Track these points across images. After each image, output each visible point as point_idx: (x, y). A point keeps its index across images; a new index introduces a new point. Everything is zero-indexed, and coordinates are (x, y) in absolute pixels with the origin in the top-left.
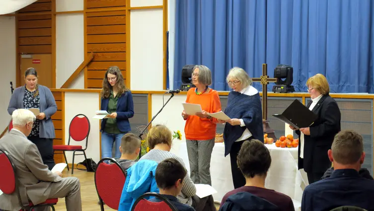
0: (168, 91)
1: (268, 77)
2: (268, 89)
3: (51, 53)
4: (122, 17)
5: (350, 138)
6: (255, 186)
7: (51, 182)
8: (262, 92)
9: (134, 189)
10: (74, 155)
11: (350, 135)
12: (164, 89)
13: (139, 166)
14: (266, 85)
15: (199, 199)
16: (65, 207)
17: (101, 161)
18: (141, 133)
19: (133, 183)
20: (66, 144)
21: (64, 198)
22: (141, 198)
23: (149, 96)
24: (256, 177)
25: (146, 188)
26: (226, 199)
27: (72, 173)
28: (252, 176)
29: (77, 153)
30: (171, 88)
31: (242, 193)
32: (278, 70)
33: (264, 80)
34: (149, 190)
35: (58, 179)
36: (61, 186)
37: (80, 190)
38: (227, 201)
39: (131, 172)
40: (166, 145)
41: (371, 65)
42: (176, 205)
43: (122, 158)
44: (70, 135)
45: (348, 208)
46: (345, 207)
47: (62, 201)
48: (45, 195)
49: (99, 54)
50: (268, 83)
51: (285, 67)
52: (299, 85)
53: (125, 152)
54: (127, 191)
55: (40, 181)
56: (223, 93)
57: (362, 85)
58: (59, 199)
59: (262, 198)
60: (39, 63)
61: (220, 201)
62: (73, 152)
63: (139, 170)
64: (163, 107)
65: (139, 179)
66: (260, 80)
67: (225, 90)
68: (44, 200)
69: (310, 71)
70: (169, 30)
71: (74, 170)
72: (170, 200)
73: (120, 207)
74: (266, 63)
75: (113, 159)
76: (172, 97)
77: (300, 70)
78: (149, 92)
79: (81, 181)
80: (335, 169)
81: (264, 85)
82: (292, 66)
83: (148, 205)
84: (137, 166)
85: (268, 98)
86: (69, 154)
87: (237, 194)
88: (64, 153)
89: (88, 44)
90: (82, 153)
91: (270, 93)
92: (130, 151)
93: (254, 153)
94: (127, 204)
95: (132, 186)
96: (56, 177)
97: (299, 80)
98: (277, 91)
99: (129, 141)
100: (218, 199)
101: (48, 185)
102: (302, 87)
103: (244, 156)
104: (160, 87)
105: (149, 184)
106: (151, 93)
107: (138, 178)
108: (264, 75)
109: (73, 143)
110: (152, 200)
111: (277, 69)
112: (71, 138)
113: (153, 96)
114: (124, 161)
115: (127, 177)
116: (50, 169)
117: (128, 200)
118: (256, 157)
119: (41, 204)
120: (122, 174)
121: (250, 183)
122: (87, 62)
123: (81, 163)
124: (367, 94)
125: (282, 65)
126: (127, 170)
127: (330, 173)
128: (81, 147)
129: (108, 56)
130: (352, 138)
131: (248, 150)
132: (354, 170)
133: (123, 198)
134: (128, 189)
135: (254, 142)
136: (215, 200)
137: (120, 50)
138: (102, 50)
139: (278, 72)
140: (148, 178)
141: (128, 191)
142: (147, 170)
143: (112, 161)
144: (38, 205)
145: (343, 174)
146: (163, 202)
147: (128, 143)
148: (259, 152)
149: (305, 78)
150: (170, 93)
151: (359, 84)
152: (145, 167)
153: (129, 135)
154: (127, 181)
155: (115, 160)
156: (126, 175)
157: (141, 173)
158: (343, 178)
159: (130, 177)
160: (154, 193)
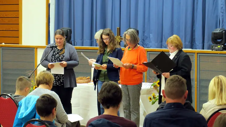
5: (177, 80)
9: (23, 117)
11: (177, 78)
12: (46, 45)
13: (27, 99)
14: (120, 43)
15: (70, 123)
17: (0, 96)
18: (29, 76)
19: (23, 112)
22: (29, 123)
23: (35, 49)
24: (111, 108)
28: (108, 108)
31: (101, 120)
34: (34, 117)
38: (90, 125)
39: (21, 104)
40: (48, 86)
41: (194, 29)
43: (16, 94)
50: (121, 41)
52: (143, 42)
54: (19, 118)
56: (88, 48)
57: (187, 43)
59: (115, 123)
65: (27, 109)
67: (91, 46)
69: (151, 33)
70: (50, 2)
72: (50, 124)
77: (144, 32)
78: (36, 46)
80: (167, 103)
81: (118, 42)
84: (26, 99)
87: (97, 120)
93: (109, 92)
95: (22, 114)
97: (143, 39)
99: (21, 81)
102: (145, 44)
103: (102, 93)
104: (43, 43)
105: (34, 113)
106: (37, 48)
108: (118, 36)
113: (38, 50)
114: (18, 96)
115: (19, 108)
117: (20, 124)
118: (110, 95)
120: (15, 105)
121: (106, 112)
124: (190, 50)
126: (19, 103)
130: (179, 80)
131: (105, 89)
132: (180, 103)
133: (15, 122)
134: (19, 116)
135: (110, 83)
137: (15, 16)
140: (34, 108)
142: (33, 103)
143: (8, 96)
145: (173, 106)
146: (44, 125)
147: (20, 82)
148: (113, 91)
149: (147, 37)
150: (50, 47)
151: (185, 42)
152: (32, 101)
153: (22, 77)
154: (18, 111)
155: (10, 95)
156: (18, 106)
157: (28, 104)
158: (172, 109)
159: (20, 108)
160: (37, 119)
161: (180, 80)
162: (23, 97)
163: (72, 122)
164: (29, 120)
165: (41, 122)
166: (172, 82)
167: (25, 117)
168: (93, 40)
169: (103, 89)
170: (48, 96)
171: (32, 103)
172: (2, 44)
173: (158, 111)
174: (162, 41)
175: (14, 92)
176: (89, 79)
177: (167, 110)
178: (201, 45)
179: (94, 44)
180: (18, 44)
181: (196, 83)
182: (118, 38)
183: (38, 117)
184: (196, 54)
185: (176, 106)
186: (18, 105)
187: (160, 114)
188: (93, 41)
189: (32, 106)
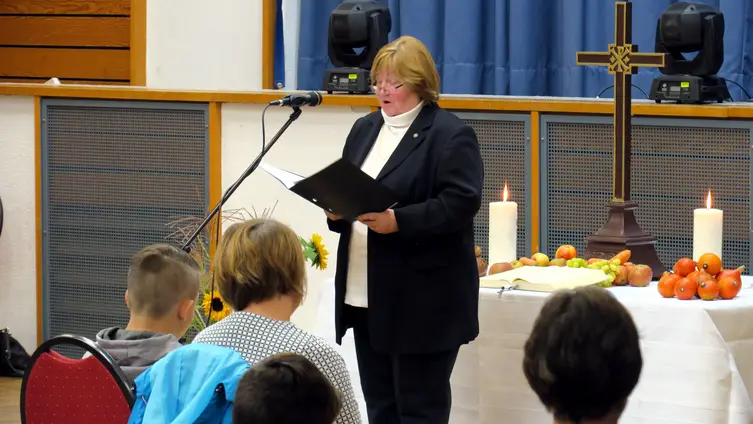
1: (635, 49)
2: (633, 90)
8: (612, 101)
12: (264, 88)
13: (178, 364)
14: (628, 77)
17: (45, 347)
23: (212, 108)
30: (291, 86)
32: (670, 22)
33: (621, 58)
39: (149, 387)
50: (635, 70)
51: (696, 12)
52: (745, 73)
64: (264, 153)
65: (178, 411)
66: (606, 59)
67: (481, 92)
76: (293, 117)
78: (214, 95)
81: (619, 75)
82: (723, 9)
84: (170, 367)
85: (634, 121)
91: (641, 103)
97: (747, 58)
98: (668, 96)
104: (251, 79)
106: (220, 101)
107: (175, 407)
108: (620, 43)
111: (666, 17)
113: (227, 113)
115: (137, 406)
125: (684, 5)
126: (136, 380)
139: (671, 28)
140: (209, 407)
142: (206, 383)
152: (199, 371)
154: (135, 418)
157: (184, 388)
159: (144, 405)
168: (489, 63)
171: (203, 381)
172: (48, 84)
179: (499, 81)
180: (127, 81)
182: (619, 56)
186: (135, 391)
188: (493, 68)
189: (201, 399)
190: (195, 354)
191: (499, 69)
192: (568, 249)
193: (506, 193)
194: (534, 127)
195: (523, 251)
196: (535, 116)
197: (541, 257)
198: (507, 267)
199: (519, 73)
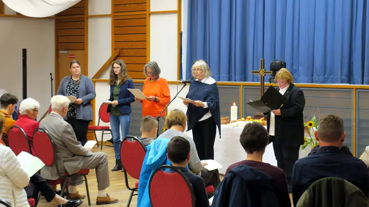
0: (181, 81)
1: (265, 70)
2: (265, 80)
3: (84, 50)
4: (144, 20)
5: (332, 120)
6: (253, 160)
7: (84, 156)
8: (260, 83)
9: (152, 163)
10: (103, 134)
12: (178, 80)
13: (157, 143)
15: (207, 171)
16: (96, 176)
17: (125, 139)
19: (152, 157)
20: (97, 125)
21: (95, 169)
22: (159, 169)
24: (255, 153)
25: (163, 161)
26: (229, 171)
27: (101, 149)
29: (105, 132)
30: (184, 79)
31: (242, 166)
32: (274, 64)
33: (262, 72)
34: (165, 163)
35: (90, 153)
36: (92, 159)
37: (107, 163)
38: (230, 172)
39: (150, 148)
40: (181, 126)
41: (352, 61)
42: (187, 176)
43: (143, 136)
44: (100, 117)
45: (331, 179)
46: (329, 178)
47: (93, 171)
48: (78, 166)
49: (125, 51)
50: (265, 75)
53: (144, 131)
55: (74, 155)
57: (343, 77)
58: (90, 170)
60: (74, 58)
61: (224, 173)
62: (102, 131)
63: (157, 147)
64: (177, 95)
66: (258, 72)
67: (229, 81)
68: (78, 171)
69: (300, 66)
70: (182, 30)
71: (103, 146)
73: (141, 177)
74: (263, 58)
75: (136, 137)
76: (184, 86)
79: (108, 156)
80: (320, 146)
81: (261, 76)
82: (285, 61)
83: (164, 175)
84: (155, 142)
86: (98, 133)
87: (239, 167)
88: (95, 132)
89: (116, 42)
90: (110, 132)
91: (267, 83)
92: (148, 130)
93: (253, 134)
94: (146, 175)
95: (151, 159)
96: (88, 152)
98: (273, 81)
99: (147, 121)
100: (223, 171)
101: (81, 158)
104: (174, 78)
105: (165, 158)
107: (156, 153)
108: (262, 69)
109: (103, 124)
110: (167, 171)
111: (272, 63)
112: (100, 120)
114: (145, 138)
115: (147, 152)
116: (83, 145)
117: (148, 171)
118: (255, 138)
119: (75, 174)
120: (143, 150)
122: (114, 58)
123: (109, 141)
124: (348, 84)
125: (277, 60)
126: (147, 147)
127: (316, 150)
128: (109, 127)
129: (131, 52)
130: (334, 120)
131: (248, 131)
133: (143, 169)
136: (220, 172)
137: (141, 47)
138: (127, 47)
139: (274, 66)
140: (164, 153)
141: (147, 163)
143: (135, 139)
144: (73, 175)
145: (328, 151)
146: (176, 173)
147: (146, 123)
149: (296, 71)
150: (183, 83)
151: (341, 76)
152: (162, 144)
153: (147, 117)
154: (146, 156)
155: (137, 138)
156: (146, 151)
158: (327, 154)
159: (149, 153)
160: (169, 165)
161: (336, 120)
162: (150, 139)
163: (210, 170)
164: (159, 166)
165: (173, 169)
166: (326, 122)
167: (155, 163)
168: (231, 74)
169: (246, 131)
170: (183, 140)
171: (163, 147)
173: (310, 156)
174: (312, 76)
175: (141, 135)
176: (228, 120)
177: (321, 155)
178: (360, 79)
179: (233, 78)
181: (354, 124)
182: (261, 72)
183: (169, 163)
184: (354, 90)
185: (332, 150)
187: (312, 160)
189: (162, 151)
190: (161, 141)
191: (233, 75)
192: (249, 117)
193: (234, 104)
194: (241, 90)
195: (239, 118)
196: (242, 86)
197: (243, 119)
198: (235, 121)
199: (238, 77)
